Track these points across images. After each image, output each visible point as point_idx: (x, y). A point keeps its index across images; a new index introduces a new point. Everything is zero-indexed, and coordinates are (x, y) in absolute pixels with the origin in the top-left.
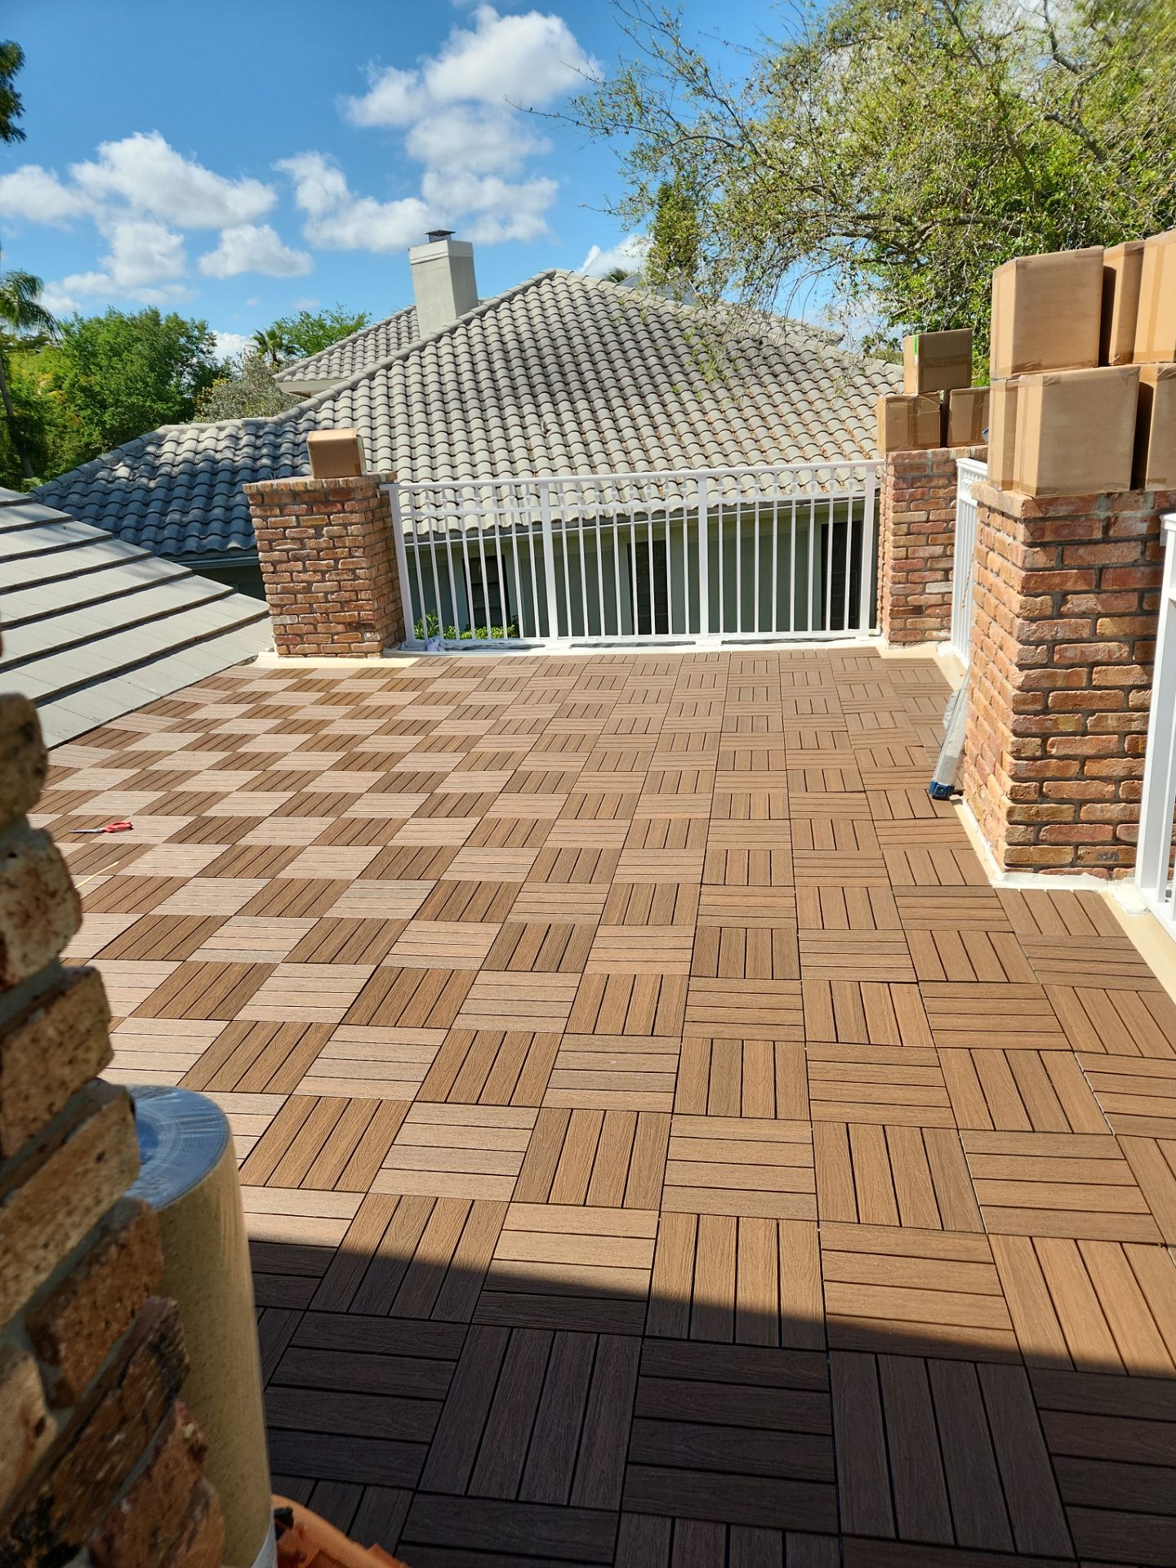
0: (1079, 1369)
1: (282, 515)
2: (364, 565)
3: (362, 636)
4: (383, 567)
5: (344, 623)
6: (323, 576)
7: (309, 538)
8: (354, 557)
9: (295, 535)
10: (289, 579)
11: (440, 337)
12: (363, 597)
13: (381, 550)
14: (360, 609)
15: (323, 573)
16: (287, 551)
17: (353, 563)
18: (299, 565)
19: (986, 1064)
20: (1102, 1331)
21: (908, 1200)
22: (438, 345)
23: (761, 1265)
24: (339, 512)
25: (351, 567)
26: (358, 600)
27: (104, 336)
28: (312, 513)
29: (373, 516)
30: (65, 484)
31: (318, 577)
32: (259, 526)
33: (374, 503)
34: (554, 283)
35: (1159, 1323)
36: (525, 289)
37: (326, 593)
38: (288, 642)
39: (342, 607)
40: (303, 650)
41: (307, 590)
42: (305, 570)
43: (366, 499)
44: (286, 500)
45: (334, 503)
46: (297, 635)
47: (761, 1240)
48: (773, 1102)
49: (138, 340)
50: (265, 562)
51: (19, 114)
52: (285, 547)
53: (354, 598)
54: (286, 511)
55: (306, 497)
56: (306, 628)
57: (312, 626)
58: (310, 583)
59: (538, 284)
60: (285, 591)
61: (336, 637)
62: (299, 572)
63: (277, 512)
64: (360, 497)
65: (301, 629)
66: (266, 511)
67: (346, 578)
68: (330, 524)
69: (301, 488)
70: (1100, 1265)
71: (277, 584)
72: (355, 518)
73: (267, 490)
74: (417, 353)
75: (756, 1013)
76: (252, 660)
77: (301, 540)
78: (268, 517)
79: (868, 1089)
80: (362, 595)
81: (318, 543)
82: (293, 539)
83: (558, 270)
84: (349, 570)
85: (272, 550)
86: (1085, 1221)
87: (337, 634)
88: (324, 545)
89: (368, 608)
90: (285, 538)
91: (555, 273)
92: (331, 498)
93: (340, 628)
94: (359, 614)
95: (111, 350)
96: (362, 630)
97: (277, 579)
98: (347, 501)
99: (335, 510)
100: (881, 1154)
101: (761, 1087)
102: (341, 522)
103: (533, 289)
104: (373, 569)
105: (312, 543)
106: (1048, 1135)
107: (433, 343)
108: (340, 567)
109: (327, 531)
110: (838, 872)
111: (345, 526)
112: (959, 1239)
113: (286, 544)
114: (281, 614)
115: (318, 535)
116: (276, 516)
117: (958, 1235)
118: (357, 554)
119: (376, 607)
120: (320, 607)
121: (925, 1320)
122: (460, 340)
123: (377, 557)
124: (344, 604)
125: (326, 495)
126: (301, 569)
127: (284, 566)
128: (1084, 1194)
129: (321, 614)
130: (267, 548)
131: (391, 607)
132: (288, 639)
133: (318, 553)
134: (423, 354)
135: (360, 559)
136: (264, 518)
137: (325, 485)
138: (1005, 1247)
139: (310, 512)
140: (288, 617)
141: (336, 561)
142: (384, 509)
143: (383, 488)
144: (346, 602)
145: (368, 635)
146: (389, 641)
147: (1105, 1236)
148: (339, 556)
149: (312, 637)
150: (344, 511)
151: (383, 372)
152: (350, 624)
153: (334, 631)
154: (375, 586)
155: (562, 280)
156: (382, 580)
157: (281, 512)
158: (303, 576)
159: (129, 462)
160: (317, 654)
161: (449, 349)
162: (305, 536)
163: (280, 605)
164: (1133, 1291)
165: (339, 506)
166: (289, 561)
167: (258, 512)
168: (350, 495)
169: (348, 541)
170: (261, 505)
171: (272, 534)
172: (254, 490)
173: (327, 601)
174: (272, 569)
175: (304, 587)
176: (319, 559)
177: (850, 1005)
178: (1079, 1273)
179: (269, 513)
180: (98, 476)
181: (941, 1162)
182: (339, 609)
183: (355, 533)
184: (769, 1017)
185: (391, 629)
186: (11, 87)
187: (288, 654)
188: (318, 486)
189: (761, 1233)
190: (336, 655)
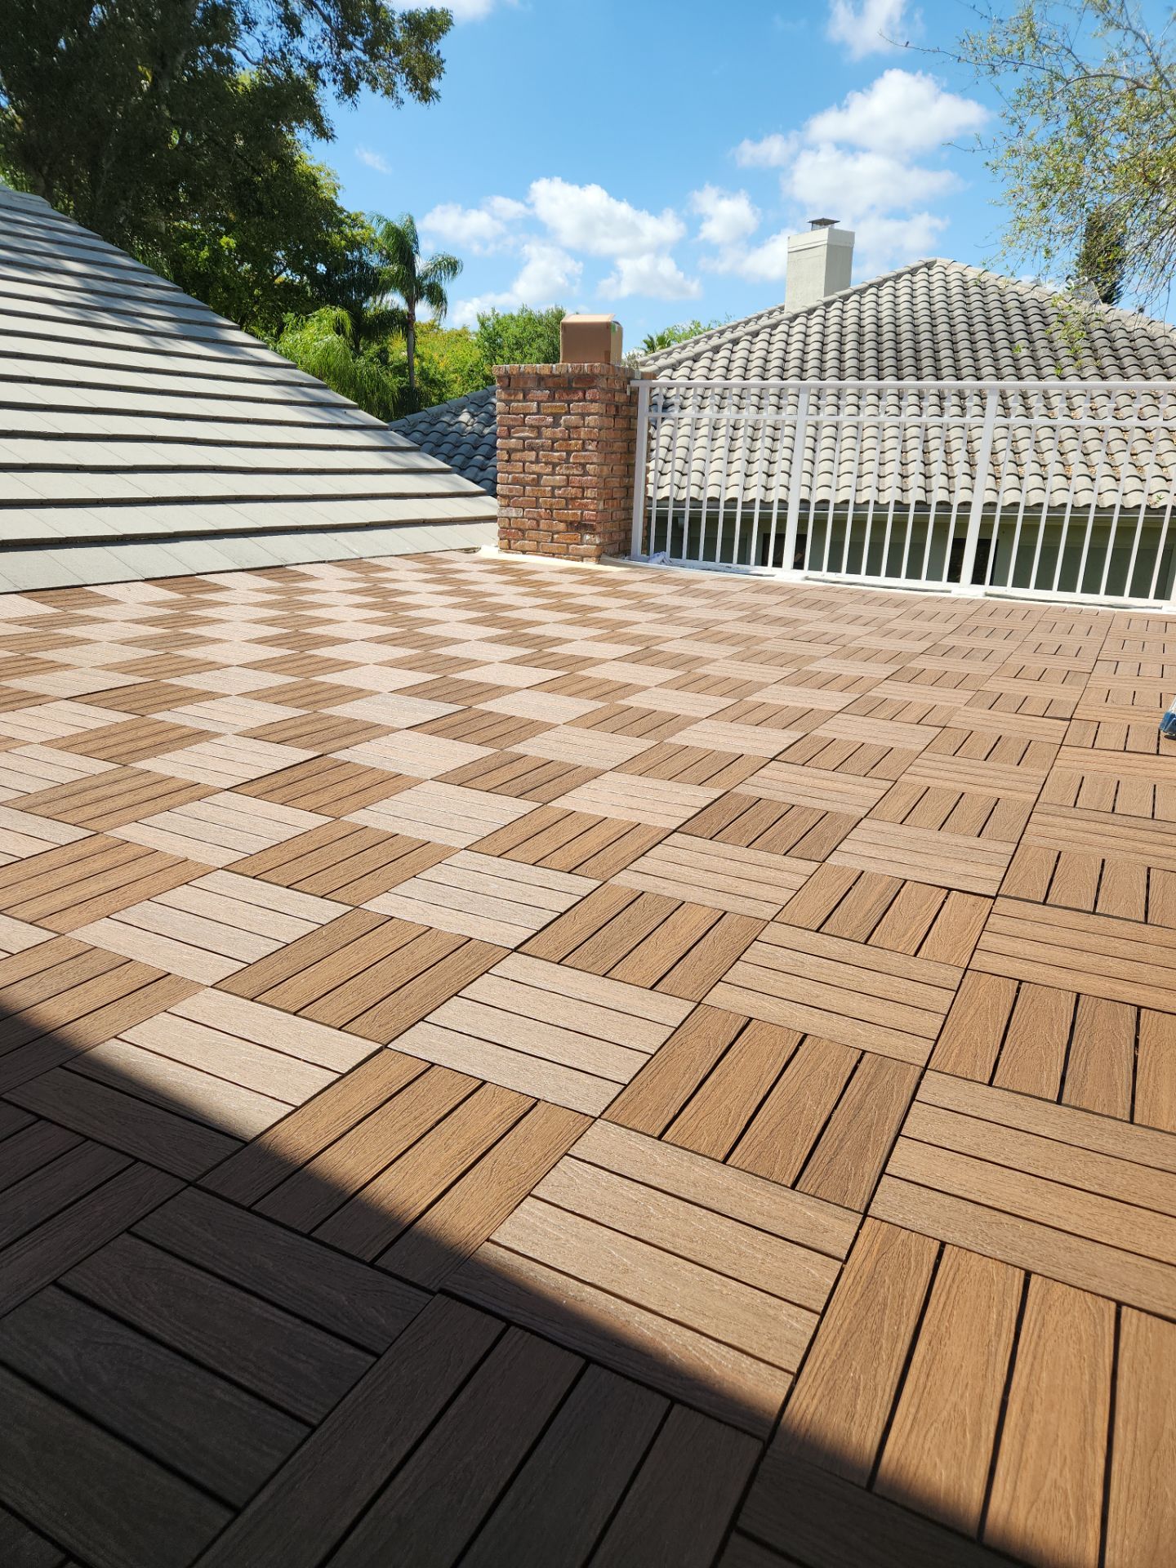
0: (877, 1489)
1: (525, 399)
2: (595, 460)
3: (581, 538)
4: (619, 469)
5: (565, 522)
6: (554, 468)
7: (547, 427)
8: (586, 451)
9: (533, 423)
10: (521, 470)
11: (796, 317)
12: (589, 495)
13: (620, 450)
14: (584, 507)
15: (555, 465)
16: (524, 439)
17: (584, 457)
18: (532, 455)
19: (1035, 1005)
20: (977, 1437)
21: (766, 1133)
22: (792, 325)
23: (455, 1148)
24: (579, 401)
25: (582, 461)
26: (583, 498)
27: (514, 330)
28: (553, 400)
29: (617, 410)
30: (412, 423)
31: (549, 469)
32: (502, 410)
33: (620, 398)
34: (931, 273)
35: (1115, 1467)
36: (899, 276)
37: (553, 488)
38: (511, 537)
39: (567, 504)
40: (523, 546)
41: (537, 482)
42: (537, 461)
43: (613, 392)
44: (530, 384)
45: (576, 391)
46: (520, 530)
47: (489, 1118)
48: (665, 970)
49: (540, 336)
50: (502, 449)
51: (440, 77)
52: (522, 435)
53: (580, 496)
54: (530, 396)
55: (550, 382)
56: (529, 523)
57: (535, 522)
58: (540, 475)
59: (913, 272)
60: (515, 482)
61: (556, 536)
62: (532, 462)
63: (521, 396)
64: (604, 386)
65: (524, 523)
66: (510, 395)
67: (576, 472)
68: (568, 413)
69: (547, 372)
70: (1051, 1327)
71: (509, 473)
72: (594, 408)
73: (514, 373)
74: (768, 330)
75: (730, 880)
76: (474, 550)
77: (538, 428)
78: (512, 401)
79: (818, 989)
80: (589, 493)
81: (554, 433)
82: (531, 426)
83: (939, 259)
84: (580, 464)
85: (509, 436)
86: (1069, 1249)
87: (558, 533)
88: (560, 435)
89: (592, 507)
90: (524, 425)
91: (935, 262)
92: (574, 385)
93: (562, 526)
94: (582, 513)
95: (516, 344)
96: (582, 531)
97: (510, 469)
98: (590, 388)
99: (576, 398)
100: (772, 1066)
101: (662, 953)
102: (580, 411)
103: (908, 276)
104: (605, 468)
105: (547, 432)
106: (1084, 1114)
107: (787, 322)
108: (571, 460)
109: (565, 421)
110: (968, 778)
111: (583, 416)
112: (810, 1208)
113: (523, 431)
114: (509, 506)
115: (556, 424)
116: (519, 401)
117: (813, 1202)
118: (590, 447)
119: (601, 507)
120: (545, 502)
121: (643, 1303)
122: (816, 320)
123: (613, 456)
124: (569, 500)
125: (570, 381)
126: (533, 459)
127: (516, 456)
128: (1095, 1210)
129: (546, 509)
130: (505, 434)
131: (620, 515)
132: (509, 534)
133: (553, 443)
134: (773, 333)
135: (592, 454)
136: (507, 402)
137: (570, 370)
138: (883, 1243)
139: (552, 399)
140: (514, 510)
141: (569, 453)
142: (633, 409)
143: (633, 383)
144: (572, 499)
145: (587, 537)
146: (611, 549)
147: (1093, 1284)
148: (572, 449)
149: (533, 534)
150: (584, 400)
151: (729, 346)
152: (571, 523)
153: (555, 529)
154: (604, 485)
155: (942, 269)
156: (615, 482)
157: (524, 397)
158: (535, 468)
159: (472, 410)
160: (535, 552)
161: (802, 328)
162: (543, 424)
163: (508, 496)
164: (1093, 1389)
165: (581, 394)
166: (524, 450)
167: (503, 396)
168: (593, 381)
169: (583, 433)
170: (506, 388)
171: (512, 420)
172: (502, 372)
173: (553, 497)
174: (506, 458)
175: (534, 479)
176: (552, 449)
177: (873, 899)
178: (999, 1324)
179: (512, 398)
180: (444, 419)
181: (862, 1101)
182: (564, 506)
183: (591, 424)
184: (744, 888)
185: (615, 537)
186: (439, 53)
187: (508, 549)
188: (563, 371)
189: (498, 1109)
190: (553, 555)
